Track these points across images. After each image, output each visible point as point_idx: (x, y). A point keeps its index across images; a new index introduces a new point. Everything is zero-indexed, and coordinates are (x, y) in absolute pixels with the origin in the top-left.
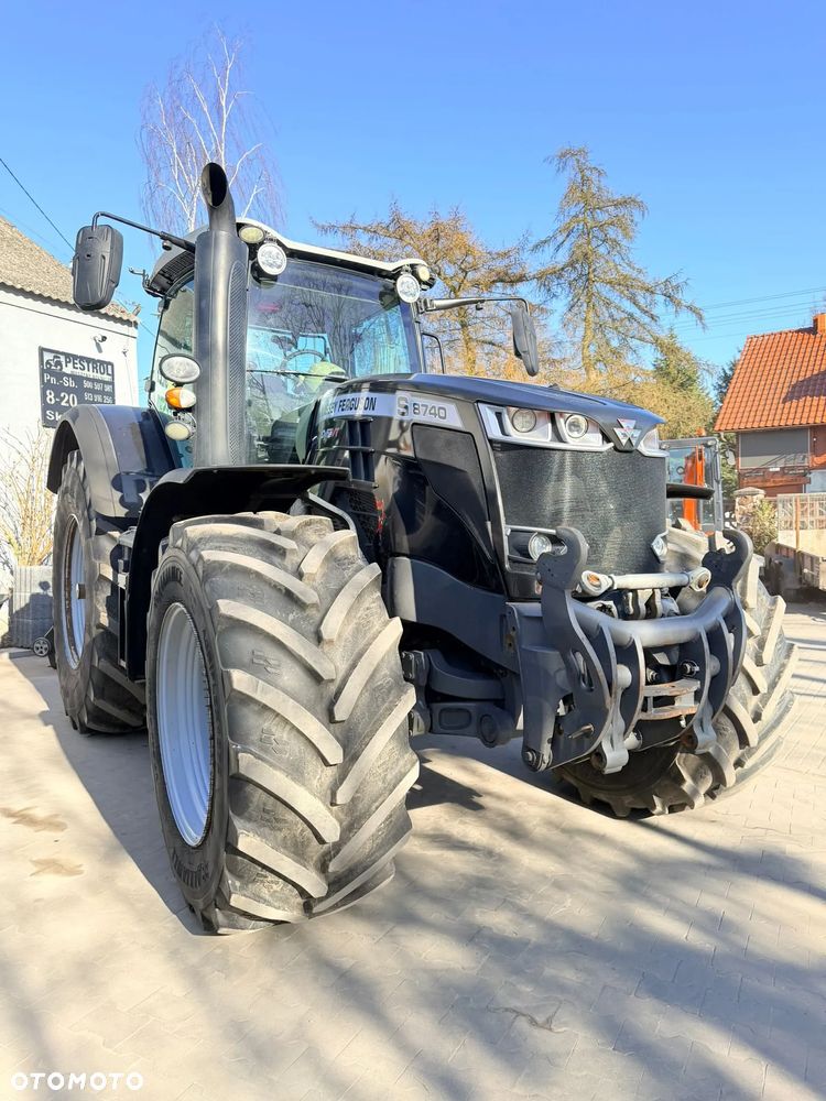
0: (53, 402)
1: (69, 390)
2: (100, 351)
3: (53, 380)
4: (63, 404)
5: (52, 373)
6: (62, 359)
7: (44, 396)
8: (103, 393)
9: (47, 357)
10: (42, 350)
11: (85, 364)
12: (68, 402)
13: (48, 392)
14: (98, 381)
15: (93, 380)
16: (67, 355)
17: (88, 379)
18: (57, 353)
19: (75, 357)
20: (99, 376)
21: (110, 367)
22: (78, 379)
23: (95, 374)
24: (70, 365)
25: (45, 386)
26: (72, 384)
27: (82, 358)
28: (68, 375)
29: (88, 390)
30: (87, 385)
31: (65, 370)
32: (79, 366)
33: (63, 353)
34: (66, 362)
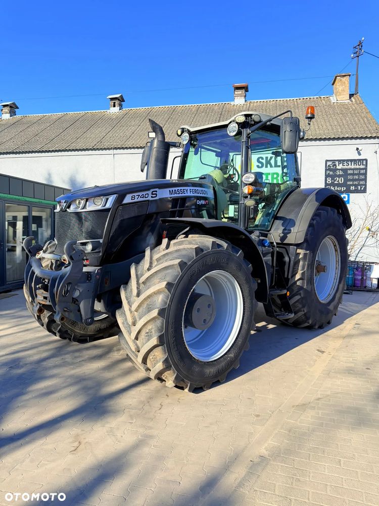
0: (330, 182)
1: (339, 176)
2: (359, 154)
3: (331, 173)
4: (336, 182)
5: (330, 170)
6: (337, 163)
7: (326, 180)
8: (359, 174)
9: (329, 163)
10: (327, 161)
11: (350, 163)
12: (338, 181)
13: (328, 179)
14: (357, 169)
15: (353, 169)
16: (339, 161)
17: (350, 169)
18: (334, 161)
19: (344, 161)
20: (358, 167)
21: (364, 162)
22: (345, 170)
23: (355, 166)
24: (341, 165)
25: (327, 176)
26: (341, 173)
27: (348, 161)
28: (339, 170)
29: (350, 174)
30: (349, 172)
31: (338, 167)
32: (346, 164)
33: (337, 160)
34: (339, 164)
